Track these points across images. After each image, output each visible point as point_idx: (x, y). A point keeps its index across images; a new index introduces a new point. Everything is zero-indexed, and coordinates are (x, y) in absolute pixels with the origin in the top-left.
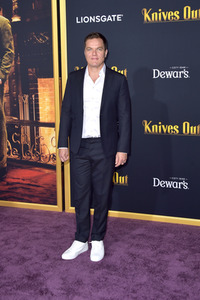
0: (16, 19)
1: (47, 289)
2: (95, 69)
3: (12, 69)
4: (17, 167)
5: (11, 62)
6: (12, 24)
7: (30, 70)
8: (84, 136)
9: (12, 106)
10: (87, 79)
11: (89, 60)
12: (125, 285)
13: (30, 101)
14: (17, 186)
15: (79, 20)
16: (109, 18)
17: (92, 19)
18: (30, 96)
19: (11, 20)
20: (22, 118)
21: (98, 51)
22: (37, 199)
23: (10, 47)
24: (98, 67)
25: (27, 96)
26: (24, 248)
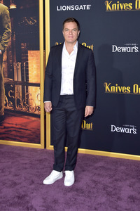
0: (13, 7)
1: (32, 206)
2: (70, 45)
3: (10, 43)
4: (12, 115)
5: (9, 38)
6: (10, 10)
7: (22, 44)
8: (62, 93)
9: (8, 71)
10: (65, 52)
11: (66, 38)
12: (89, 204)
13: (22, 67)
14: (11, 129)
15: (59, 8)
16: (81, 8)
17: (68, 8)
18: (22, 64)
19: (9, 7)
20: (16, 80)
21: (73, 31)
22: (26, 139)
23: (8, 27)
24: (73, 43)
25: (20, 63)
26: (16, 175)
